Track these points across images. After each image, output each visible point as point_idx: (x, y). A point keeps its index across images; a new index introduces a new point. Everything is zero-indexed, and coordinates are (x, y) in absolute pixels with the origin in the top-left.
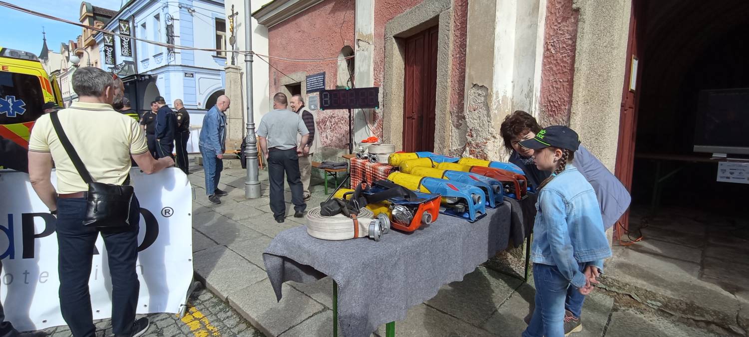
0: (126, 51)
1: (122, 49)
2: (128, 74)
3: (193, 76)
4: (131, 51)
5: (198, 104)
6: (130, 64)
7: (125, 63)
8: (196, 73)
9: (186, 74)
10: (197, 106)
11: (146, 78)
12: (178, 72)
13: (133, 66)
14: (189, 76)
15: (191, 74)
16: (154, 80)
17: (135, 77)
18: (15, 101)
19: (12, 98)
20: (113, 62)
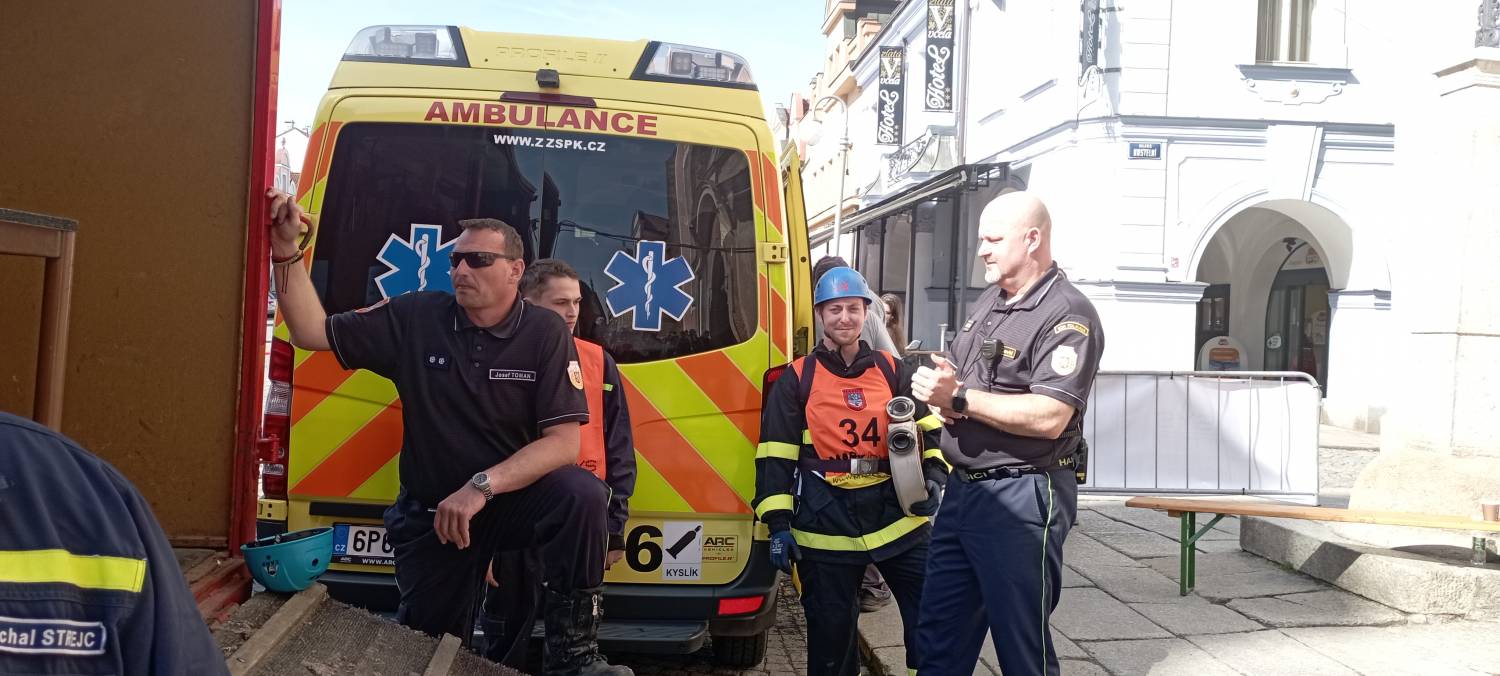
0: (938, 92)
1: (927, 88)
2: (936, 168)
3: (1158, 156)
4: (950, 94)
5: (1168, 264)
6: (944, 135)
7: (929, 134)
8: (1171, 140)
9: (1135, 150)
10: (1165, 270)
11: (995, 174)
12: (1105, 140)
13: (952, 142)
14: (1144, 157)
15: (1153, 148)
16: (1017, 177)
17: (963, 173)
18: (664, 263)
19: (657, 250)
20: (895, 137)
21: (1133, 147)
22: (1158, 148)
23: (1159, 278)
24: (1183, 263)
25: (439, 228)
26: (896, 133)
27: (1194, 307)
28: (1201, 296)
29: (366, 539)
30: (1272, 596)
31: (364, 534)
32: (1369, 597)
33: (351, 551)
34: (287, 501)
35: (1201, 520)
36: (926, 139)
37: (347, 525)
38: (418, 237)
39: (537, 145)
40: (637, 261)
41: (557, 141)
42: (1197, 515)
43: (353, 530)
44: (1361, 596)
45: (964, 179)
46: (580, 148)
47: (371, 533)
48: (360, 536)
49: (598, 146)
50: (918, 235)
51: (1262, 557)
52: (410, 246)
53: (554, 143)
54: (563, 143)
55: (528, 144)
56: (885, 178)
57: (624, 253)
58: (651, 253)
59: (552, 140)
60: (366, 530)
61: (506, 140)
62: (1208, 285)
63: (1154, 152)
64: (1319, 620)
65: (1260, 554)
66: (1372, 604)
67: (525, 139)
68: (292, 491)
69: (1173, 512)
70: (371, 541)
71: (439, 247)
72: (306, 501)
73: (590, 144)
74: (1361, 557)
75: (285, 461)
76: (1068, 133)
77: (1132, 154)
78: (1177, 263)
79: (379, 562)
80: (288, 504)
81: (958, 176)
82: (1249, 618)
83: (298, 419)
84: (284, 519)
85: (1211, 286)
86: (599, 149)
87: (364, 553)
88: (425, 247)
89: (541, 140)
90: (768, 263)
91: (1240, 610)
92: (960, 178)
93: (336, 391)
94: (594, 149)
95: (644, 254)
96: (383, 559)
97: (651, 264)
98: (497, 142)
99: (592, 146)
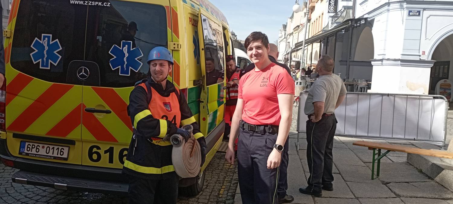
3: (419, 15)
5: (421, 54)
6: (348, 9)
7: (343, 9)
8: (424, 9)
9: (411, 13)
10: (420, 56)
11: (363, 22)
12: (400, 9)
13: (351, 11)
14: (414, 15)
15: (417, 12)
16: (370, 23)
17: (350, 22)
18: (131, 49)
19: (129, 44)
20: (334, 10)
21: (410, 12)
22: (419, 12)
23: (417, 58)
24: (427, 54)
25: (51, 35)
26: (335, 9)
27: (430, 69)
28: (433, 65)
29: (31, 147)
30: (408, 182)
31: (30, 146)
32: (445, 186)
33: (26, 151)
34: (6, 132)
35: (383, 151)
36: (342, 11)
37: (25, 142)
38: (44, 39)
39: (85, 4)
40: (121, 49)
41: (93, 2)
42: (382, 150)
43: (27, 144)
44: (442, 186)
45: (350, 24)
46: (101, 5)
47: (33, 145)
48: (29, 146)
49: (107, 4)
50: (337, 43)
51: (413, 166)
52: (41, 42)
53: (91, 3)
54: (95, 3)
55: (82, 4)
56: (330, 24)
57: (116, 45)
58: (127, 46)
59: (91, 2)
60: (31, 144)
61: (74, 2)
62: (436, 61)
63: (418, 14)
64: (419, 195)
65: (412, 164)
66: (445, 189)
67: (81, 1)
68: (7, 129)
69: (370, 148)
70: (32, 148)
71: (51, 43)
72: (12, 133)
73: (104, 3)
74: (444, 171)
75: (4, 118)
76: (386, 8)
77: (409, 14)
78: (424, 53)
79: (34, 155)
80: (6, 134)
81: (348, 23)
82: (392, 191)
83: (8, 104)
84: (5, 138)
85: (437, 62)
86: (108, 5)
87: (30, 152)
88: (46, 43)
89: (87, 2)
90: (173, 50)
91: (390, 188)
92: (349, 23)
93: (19, 94)
94: (106, 5)
95: (124, 46)
96: (36, 155)
97: (126, 50)
98: (71, 3)
99: (105, 4)
